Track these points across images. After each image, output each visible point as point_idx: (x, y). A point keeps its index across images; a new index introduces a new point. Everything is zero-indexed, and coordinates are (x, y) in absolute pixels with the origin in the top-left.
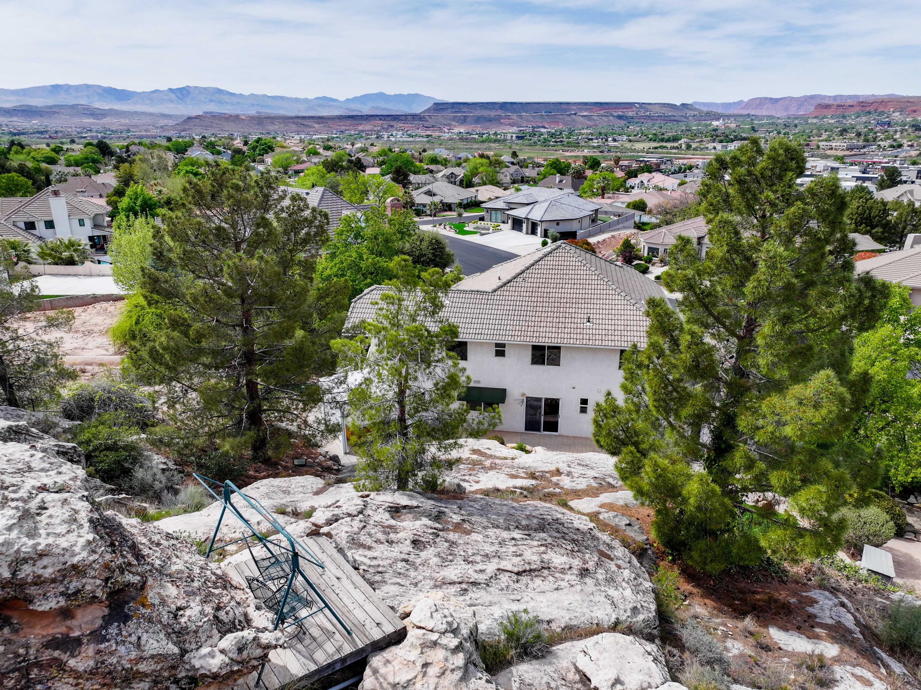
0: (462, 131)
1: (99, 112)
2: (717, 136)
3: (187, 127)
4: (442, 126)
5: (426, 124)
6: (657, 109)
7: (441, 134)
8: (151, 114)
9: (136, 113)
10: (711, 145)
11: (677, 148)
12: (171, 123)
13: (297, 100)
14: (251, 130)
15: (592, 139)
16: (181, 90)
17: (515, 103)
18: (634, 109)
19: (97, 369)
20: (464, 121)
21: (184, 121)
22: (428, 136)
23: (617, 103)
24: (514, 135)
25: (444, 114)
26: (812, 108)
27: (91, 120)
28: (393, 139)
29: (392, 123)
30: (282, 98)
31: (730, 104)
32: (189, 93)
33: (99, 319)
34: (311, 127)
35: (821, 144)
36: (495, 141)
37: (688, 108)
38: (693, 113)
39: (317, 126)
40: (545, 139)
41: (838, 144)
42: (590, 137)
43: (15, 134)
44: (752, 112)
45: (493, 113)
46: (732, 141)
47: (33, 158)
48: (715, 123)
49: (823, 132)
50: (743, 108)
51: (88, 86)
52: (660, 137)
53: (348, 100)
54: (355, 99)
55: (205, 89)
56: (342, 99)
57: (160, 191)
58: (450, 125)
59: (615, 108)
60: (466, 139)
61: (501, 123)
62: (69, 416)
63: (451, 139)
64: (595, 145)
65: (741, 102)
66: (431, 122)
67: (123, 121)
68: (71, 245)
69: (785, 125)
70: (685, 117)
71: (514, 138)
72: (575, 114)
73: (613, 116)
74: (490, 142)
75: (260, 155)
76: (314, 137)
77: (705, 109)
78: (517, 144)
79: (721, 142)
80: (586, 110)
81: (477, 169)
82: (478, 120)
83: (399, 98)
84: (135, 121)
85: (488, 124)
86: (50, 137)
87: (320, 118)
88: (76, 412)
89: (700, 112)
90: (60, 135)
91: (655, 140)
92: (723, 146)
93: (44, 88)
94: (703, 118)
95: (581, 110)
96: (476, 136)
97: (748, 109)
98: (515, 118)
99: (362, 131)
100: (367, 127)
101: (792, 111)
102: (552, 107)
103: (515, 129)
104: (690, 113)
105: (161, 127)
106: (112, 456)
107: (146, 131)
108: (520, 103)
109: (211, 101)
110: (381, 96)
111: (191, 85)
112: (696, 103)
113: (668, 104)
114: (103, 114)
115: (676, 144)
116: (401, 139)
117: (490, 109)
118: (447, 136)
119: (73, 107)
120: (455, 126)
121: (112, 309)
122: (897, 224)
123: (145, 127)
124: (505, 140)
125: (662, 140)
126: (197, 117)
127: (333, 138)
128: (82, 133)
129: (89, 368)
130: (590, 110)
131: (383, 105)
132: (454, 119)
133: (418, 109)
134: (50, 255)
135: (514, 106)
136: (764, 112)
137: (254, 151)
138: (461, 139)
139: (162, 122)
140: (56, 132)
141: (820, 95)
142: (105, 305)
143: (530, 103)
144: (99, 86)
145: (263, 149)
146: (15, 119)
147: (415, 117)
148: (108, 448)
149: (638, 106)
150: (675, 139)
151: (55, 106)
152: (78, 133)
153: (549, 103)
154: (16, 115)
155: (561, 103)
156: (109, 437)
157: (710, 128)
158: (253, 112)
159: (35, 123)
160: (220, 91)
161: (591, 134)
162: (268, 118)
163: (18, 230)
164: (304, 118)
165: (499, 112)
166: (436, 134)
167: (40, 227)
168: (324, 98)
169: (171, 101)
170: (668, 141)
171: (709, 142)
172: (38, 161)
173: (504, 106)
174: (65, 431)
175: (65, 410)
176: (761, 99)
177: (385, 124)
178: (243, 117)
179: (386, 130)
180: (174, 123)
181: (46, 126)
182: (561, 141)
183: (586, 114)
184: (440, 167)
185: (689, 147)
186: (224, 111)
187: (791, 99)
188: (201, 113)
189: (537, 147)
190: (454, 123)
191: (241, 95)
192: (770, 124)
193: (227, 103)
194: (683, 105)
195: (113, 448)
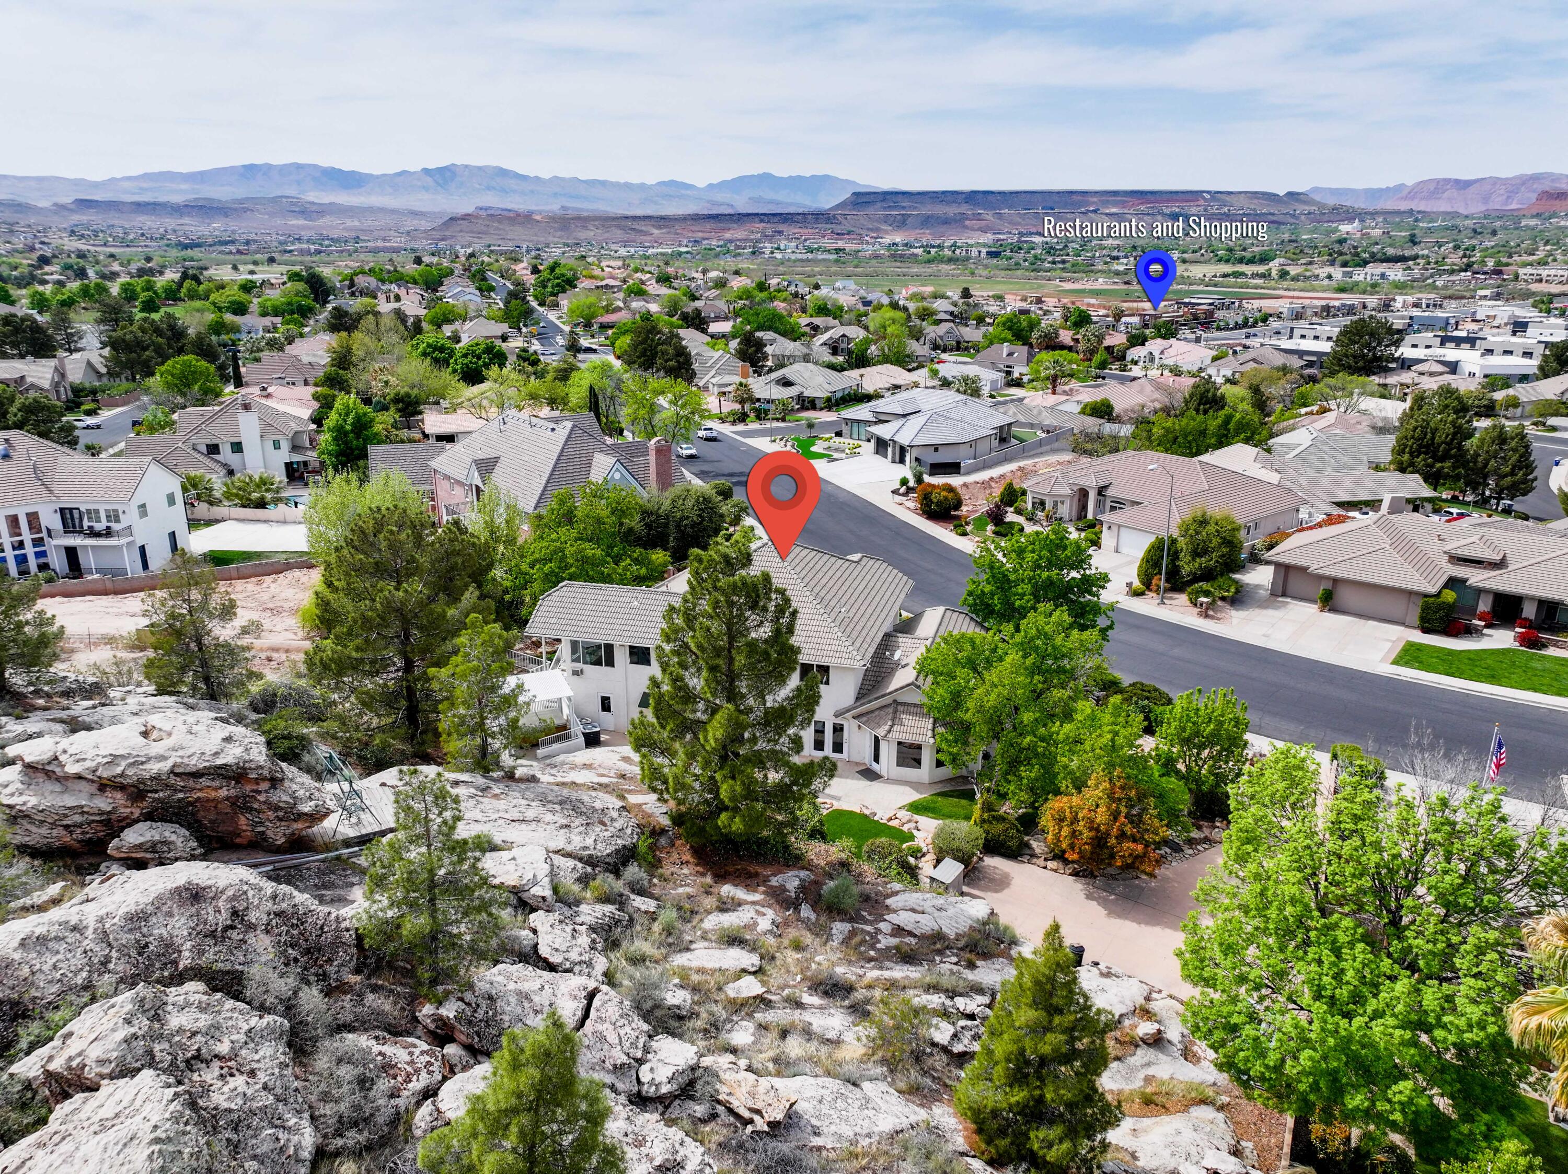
0: (898, 240)
1: (314, 208)
2: (1341, 254)
3: (448, 233)
4: (864, 232)
5: (838, 229)
6: (1243, 201)
7: (860, 247)
8: (393, 211)
9: (371, 210)
10: (1323, 272)
11: (1263, 276)
12: (425, 225)
13: (628, 186)
14: (551, 239)
15: (1118, 258)
16: (441, 170)
17: (992, 192)
18: (1202, 202)
19: (283, 656)
20: (901, 223)
21: (444, 224)
22: (838, 251)
23: (1171, 192)
24: (984, 250)
25: (870, 211)
26: (1534, 196)
27: (301, 222)
28: (779, 256)
29: (781, 227)
30: (603, 183)
31: (1381, 190)
32: (454, 174)
33: (289, 593)
34: (646, 234)
35: (1521, 271)
36: (950, 260)
37: (1298, 201)
38: (1307, 208)
39: (656, 231)
40: (1035, 257)
41: (1553, 272)
42: (1115, 253)
43: (186, 247)
44: (1422, 206)
45: (951, 210)
46: (1365, 263)
47: (214, 304)
48: (1345, 228)
49: (1541, 244)
50: (1405, 198)
51: (299, 167)
52: (1239, 254)
53: (711, 186)
54: (723, 185)
55: (480, 168)
56: (701, 184)
57: (387, 383)
58: (877, 230)
59: (1168, 201)
60: (902, 256)
61: (966, 227)
62: (256, 710)
63: (877, 257)
64: (1121, 268)
65: (1401, 187)
66: (846, 226)
67: (349, 223)
68: (264, 483)
69: (1475, 231)
70: (1293, 216)
71: (983, 255)
72: (1095, 211)
73: (1163, 214)
74: (942, 261)
75: (553, 294)
76: (651, 251)
77: (1331, 201)
78: (986, 267)
79: (1345, 264)
80: (1115, 204)
81: (884, 327)
82: (927, 222)
83: (796, 182)
84: (368, 223)
85: (942, 229)
86: (239, 252)
87: (662, 218)
88: (261, 706)
89: (1321, 206)
90: (254, 247)
91: (1227, 261)
92: (1345, 274)
93: (231, 170)
94: (1326, 218)
95: (1106, 203)
96: (919, 251)
97: (1412, 199)
98: (990, 217)
99: (731, 241)
100: (737, 233)
101: (1497, 203)
102: (1056, 198)
103: (988, 238)
104: (1300, 208)
105: (408, 233)
106: (286, 743)
107: (384, 240)
108: (1000, 193)
109: (489, 188)
110: (766, 178)
111: (458, 163)
112: (1316, 190)
113: (1264, 194)
114: (322, 211)
115: (1261, 269)
116: (793, 257)
117: (949, 203)
118: (869, 250)
119: (275, 200)
120: (887, 232)
121: (304, 579)
122: (1477, 455)
123: (382, 233)
124: (968, 259)
125: (1241, 261)
126: (466, 217)
127: (680, 254)
128: (285, 243)
129: (275, 655)
130: (1123, 204)
131: (769, 195)
132: (886, 220)
133: (827, 201)
134: (237, 495)
135: (990, 198)
136: (1441, 206)
137: (545, 287)
138: (894, 257)
139: (410, 224)
140: (248, 243)
141: (1552, 174)
142: (297, 573)
143: (1017, 193)
144: (315, 166)
145: (558, 285)
146: (186, 220)
147: (819, 217)
148: (284, 737)
149: (1207, 196)
150: (1264, 259)
151: (247, 199)
152: (281, 243)
153: (1050, 193)
154: (189, 214)
155: (1071, 193)
156: (285, 728)
157: (1334, 237)
158: (554, 207)
159: (216, 227)
160: (503, 173)
161: (1118, 248)
162: (579, 218)
163: (198, 456)
164: (635, 218)
165: (964, 209)
166: (850, 247)
167: (225, 450)
168: (672, 183)
169: (426, 189)
170: (1251, 261)
171: (1324, 264)
172: (220, 309)
173: (972, 197)
174: (253, 722)
175: (251, 704)
176: (1438, 181)
177: (769, 228)
178: (538, 218)
179: (770, 238)
180: (429, 226)
181: (233, 232)
182: (1064, 262)
183: (1114, 210)
184: (830, 321)
185: (1283, 274)
186: (510, 206)
187: (1495, 181)
188: (470, 209)
189: (1019, 272)
190: (884, 227)
191: (537, 178)
192: (1447, 228)
193: (514, 191)
194: (1290, 194)
195: (288, 737)
